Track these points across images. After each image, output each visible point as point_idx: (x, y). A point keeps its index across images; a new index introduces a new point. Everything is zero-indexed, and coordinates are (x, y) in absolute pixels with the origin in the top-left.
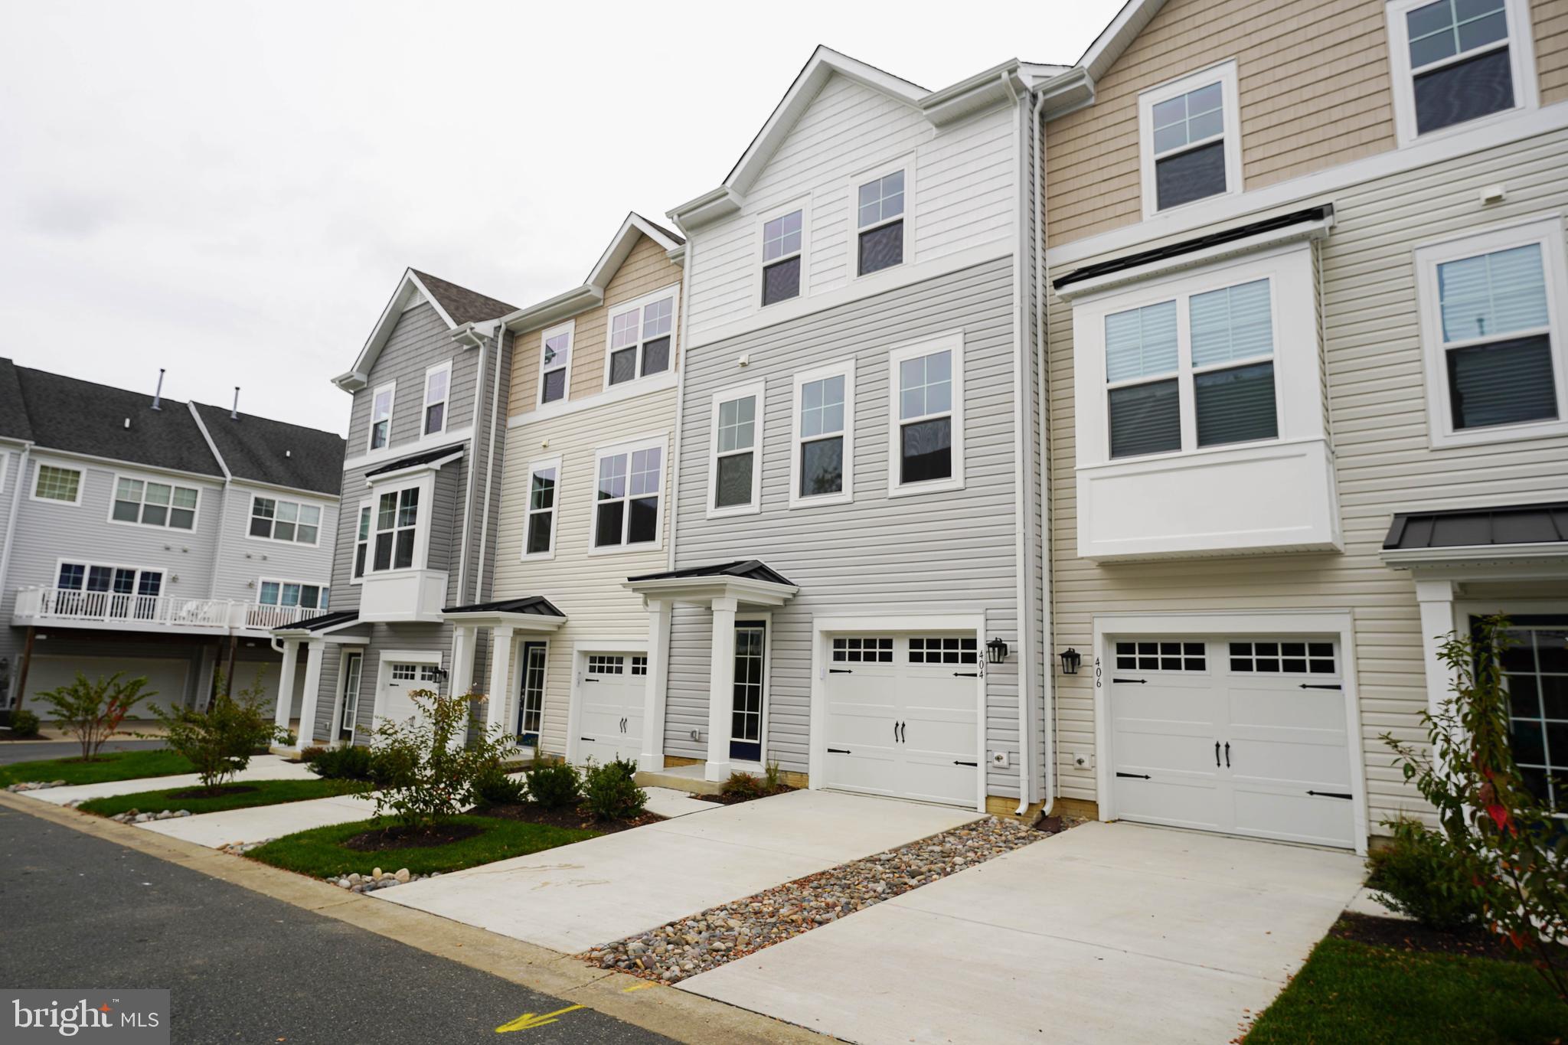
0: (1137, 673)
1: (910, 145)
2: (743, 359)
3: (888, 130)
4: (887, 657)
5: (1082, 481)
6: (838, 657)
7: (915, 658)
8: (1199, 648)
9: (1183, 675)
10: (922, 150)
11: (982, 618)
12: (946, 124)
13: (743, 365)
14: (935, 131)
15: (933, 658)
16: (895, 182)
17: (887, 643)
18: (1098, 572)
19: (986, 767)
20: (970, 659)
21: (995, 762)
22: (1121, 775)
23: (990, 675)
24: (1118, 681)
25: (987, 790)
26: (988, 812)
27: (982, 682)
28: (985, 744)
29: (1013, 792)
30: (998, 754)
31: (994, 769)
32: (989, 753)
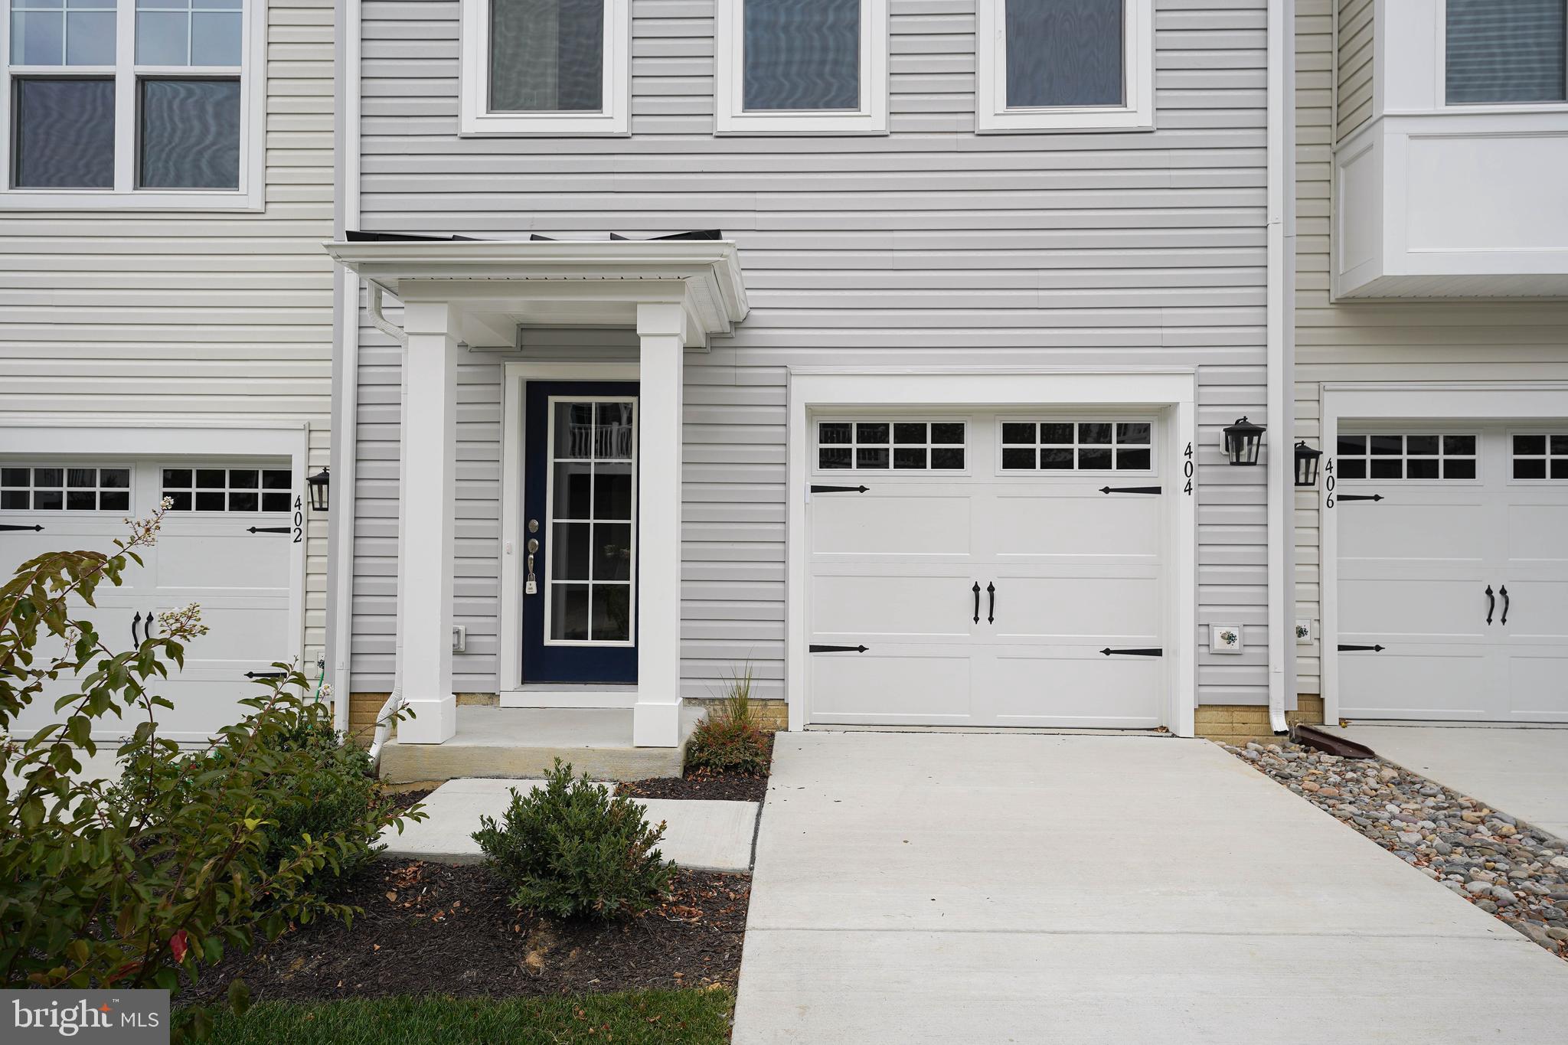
0: (1367, 485)
4: (951, 460)
5: (1392, 140)
6: (829, 460)
7: (1014, 460)
8: (1466, 444)
9: (1441, 485)
11: (1190, 382)
15: (1057, 461)
17: (952, 432)
18: (1331, 316)
19: (1197, 655)
20: (1139, 460)
21: (1219, 644)
22: (1341, 648)
23: (1203, 489)
24: (1340, 498)
25: (1197, 695)
26: (1198, 735)
27: (1188, 502)
28: (1197, 615)
29: (1252, 696)
30: (1224, 630)
31: (1208, 657)
32: (1204, 630)
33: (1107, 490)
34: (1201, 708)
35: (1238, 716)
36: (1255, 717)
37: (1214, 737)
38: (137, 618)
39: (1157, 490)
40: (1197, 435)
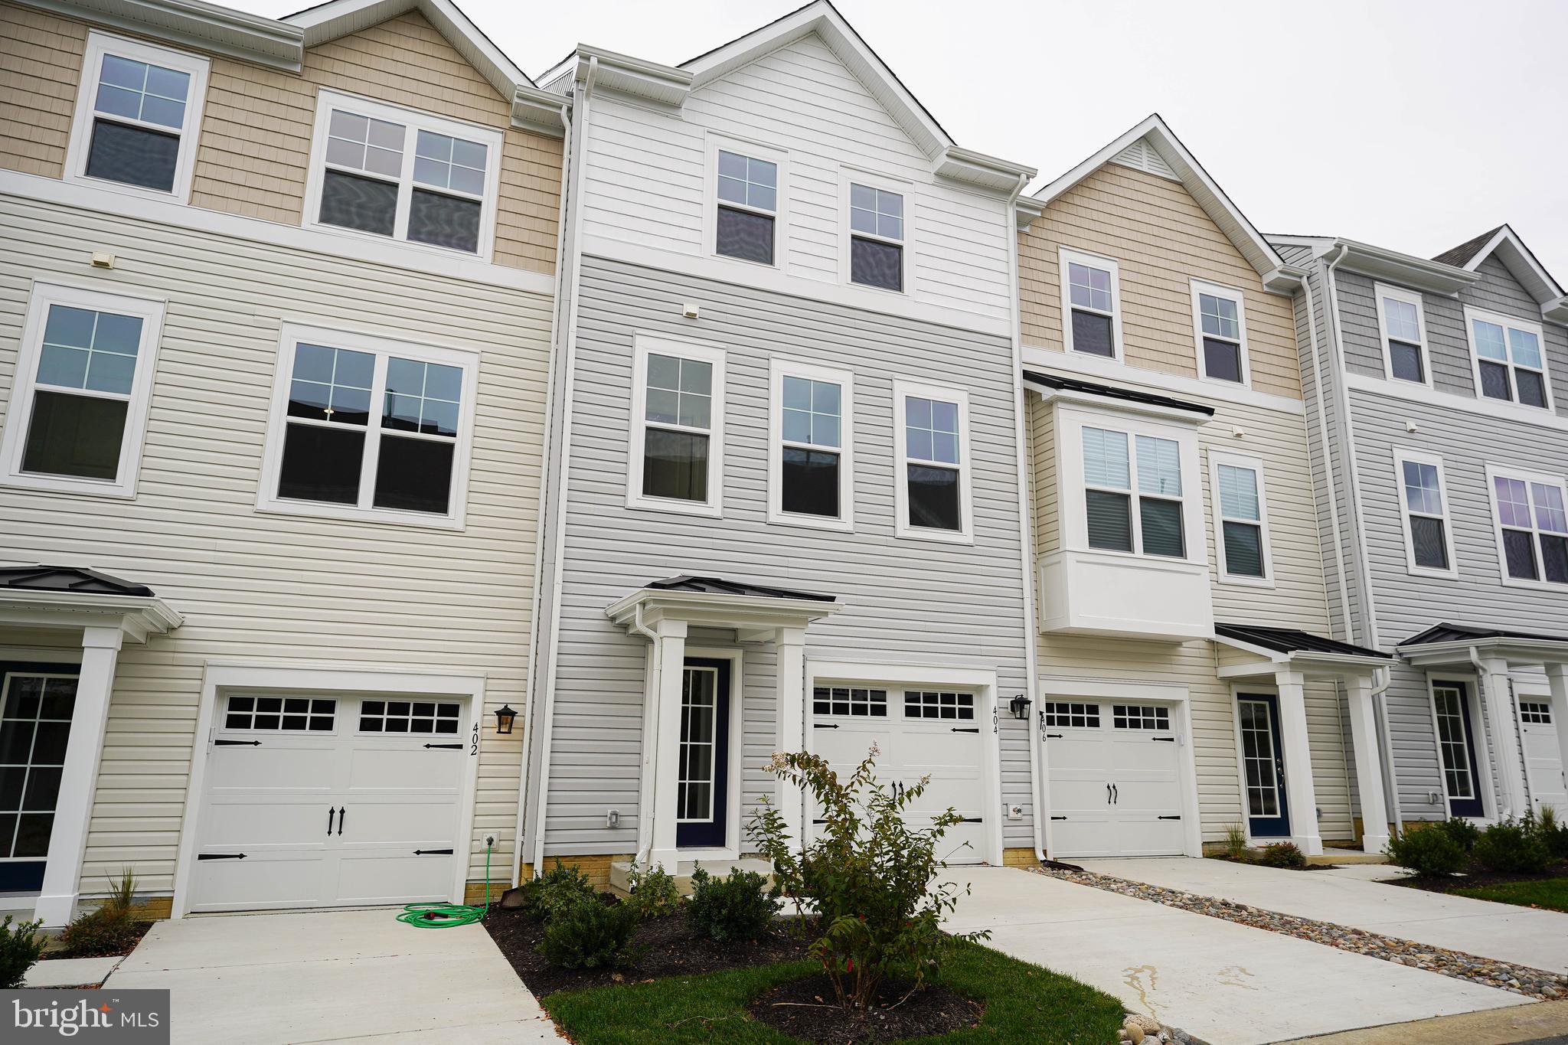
0: (1057, 729)
1: (908, 174)
2: (692, 308)
3: (882, 143)
4: (880, 711)
6: (819, 708)
7: (911, 712)
8: (1095, 709)
9: (1086, 730)
10: (920, 188)
11: (994, 674)
12: (946, 178)
13: (691, 316)
14: (932, 179)
15: (931, 713)
16: (893, 202)
17: (881, 695)
19: (1003, 821)
20: (967, 714)
21: (1012, 815)
22: (1053, 818)
23: (1002, 731)
24: (1049, 736)
25: (1004, 843)
26: (1005, 865)
27: (995, 737)
28: (1002, 799)
29: (1026, 842)
30: (1014, 807)
31: (1009, 821)
32: (1005, 806)
33: (954, 730)
34: (1006, 849)
35: (1022, 854)
36: (1028, 854)
37: (1012, 865)
38: (332, 812)
39: (976, 731)
40: (998, 702)
